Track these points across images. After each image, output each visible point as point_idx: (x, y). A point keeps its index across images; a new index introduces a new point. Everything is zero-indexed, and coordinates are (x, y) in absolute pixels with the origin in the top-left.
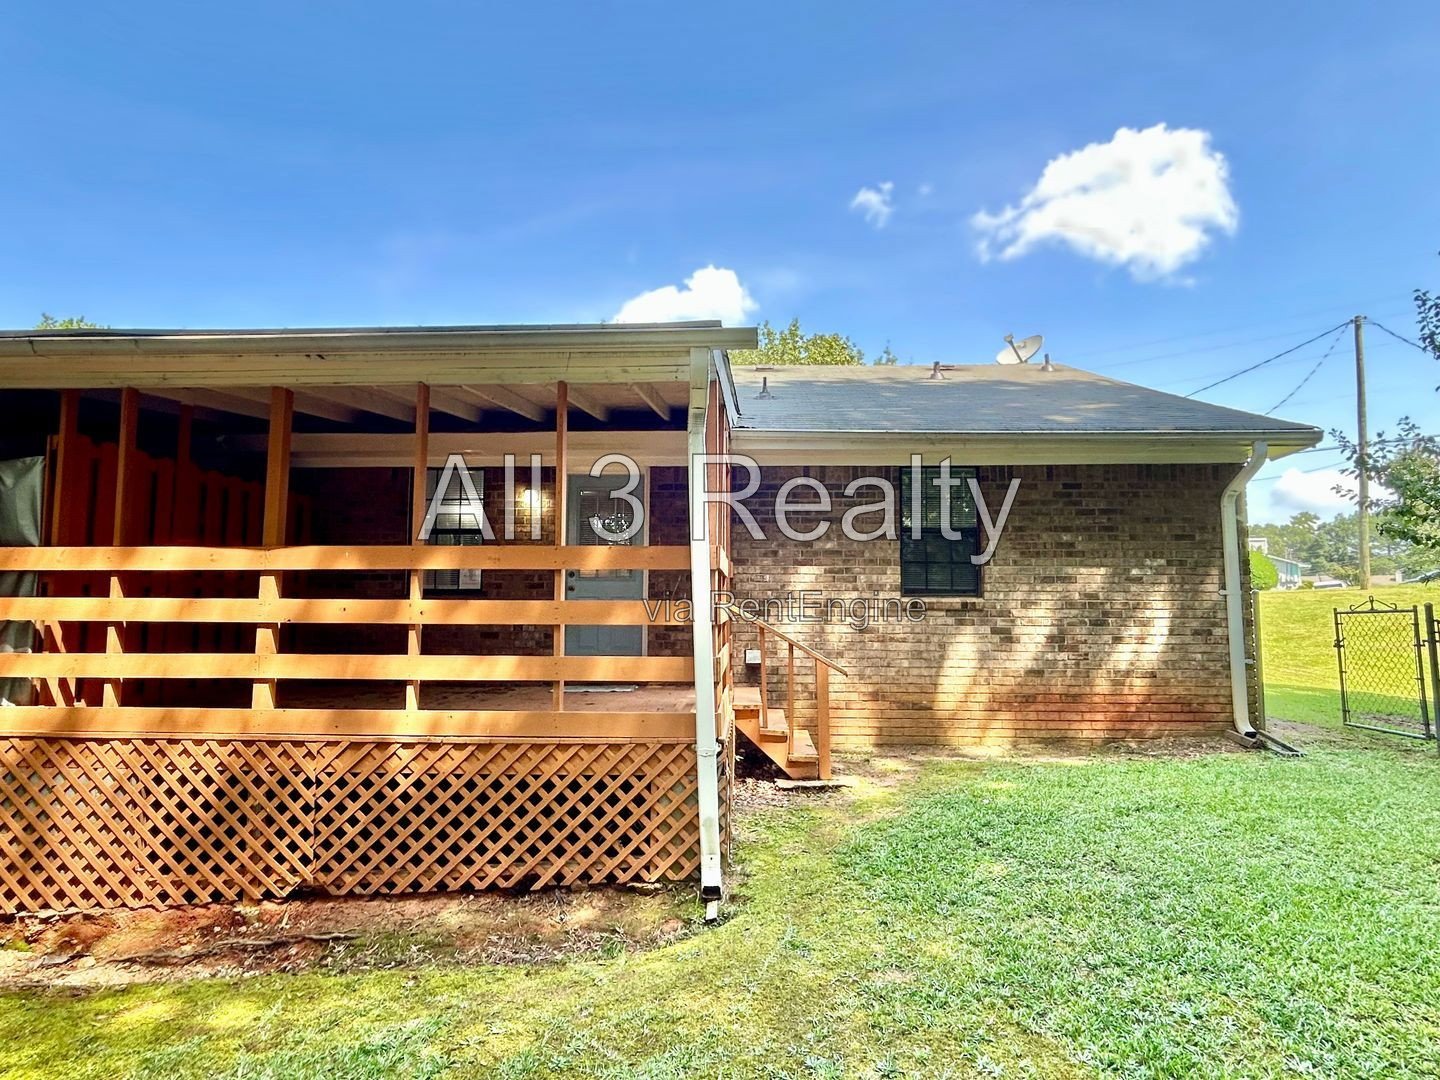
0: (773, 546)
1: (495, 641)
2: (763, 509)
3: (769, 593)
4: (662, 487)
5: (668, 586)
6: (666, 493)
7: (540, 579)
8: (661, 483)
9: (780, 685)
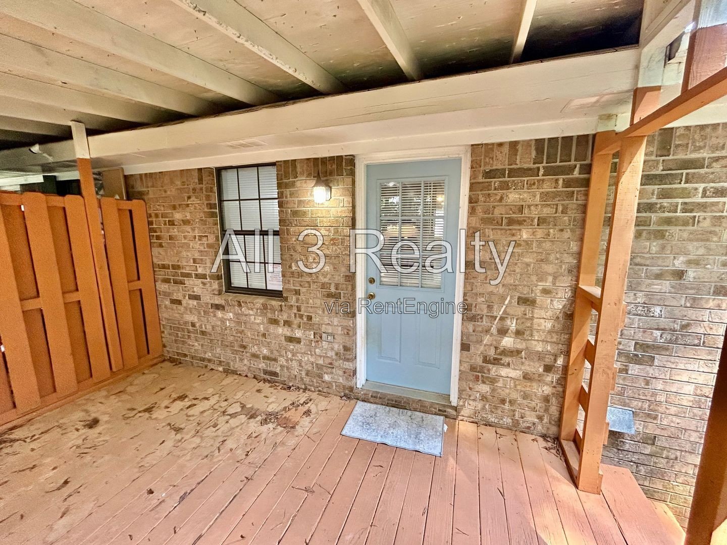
0: (676, 262)
1: (297, 346)
2: (666, 202)
3: (658, 333)
4: (489, 174)
5: (490, 307)
6: (495, 182)
7: (337, 289)
8: (488, 169)
9: (654, 459)
